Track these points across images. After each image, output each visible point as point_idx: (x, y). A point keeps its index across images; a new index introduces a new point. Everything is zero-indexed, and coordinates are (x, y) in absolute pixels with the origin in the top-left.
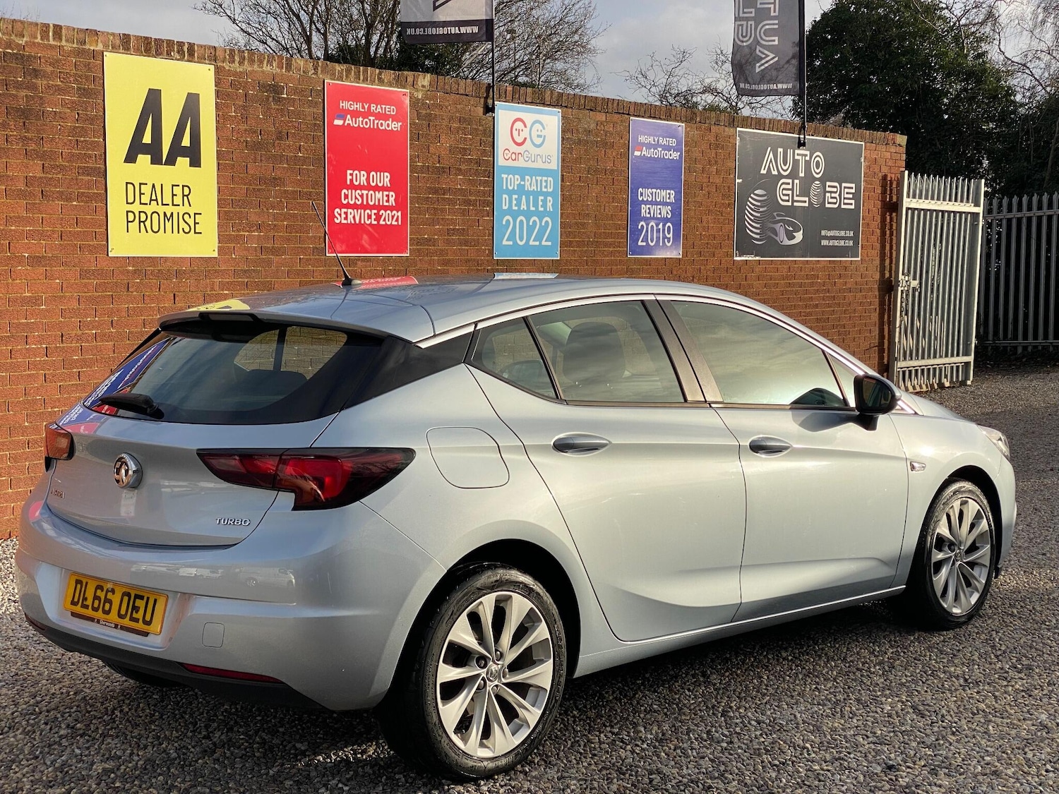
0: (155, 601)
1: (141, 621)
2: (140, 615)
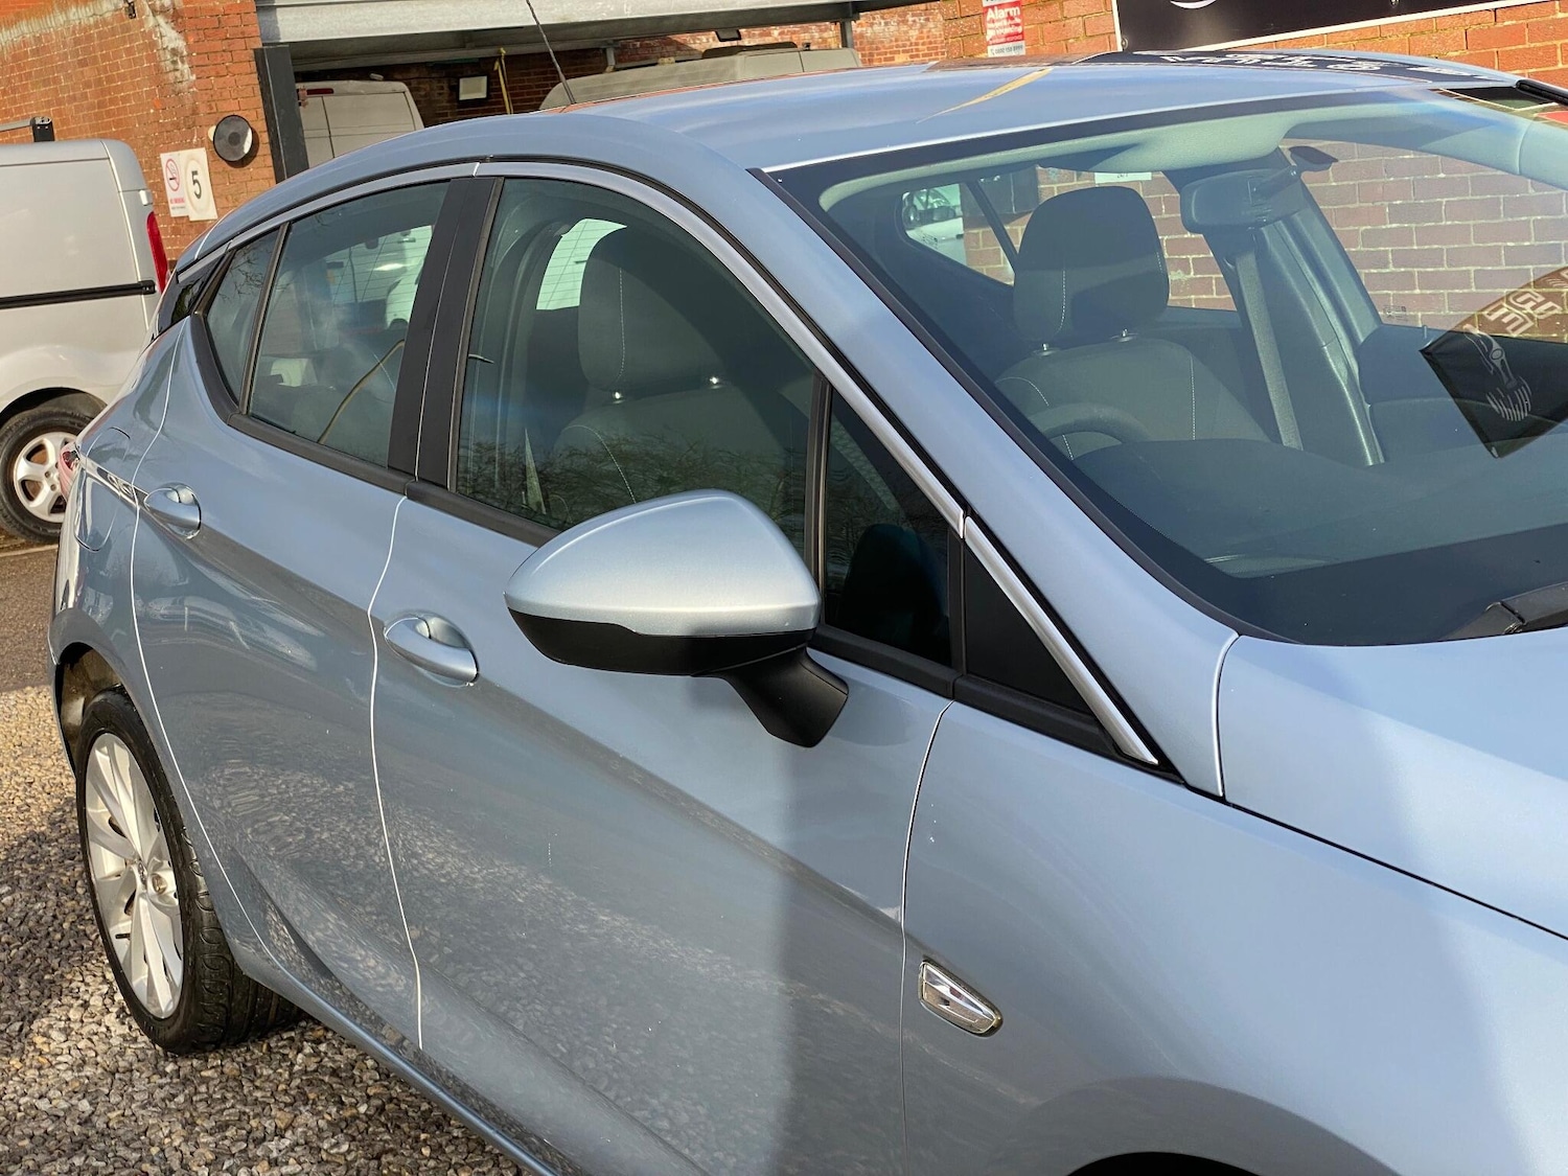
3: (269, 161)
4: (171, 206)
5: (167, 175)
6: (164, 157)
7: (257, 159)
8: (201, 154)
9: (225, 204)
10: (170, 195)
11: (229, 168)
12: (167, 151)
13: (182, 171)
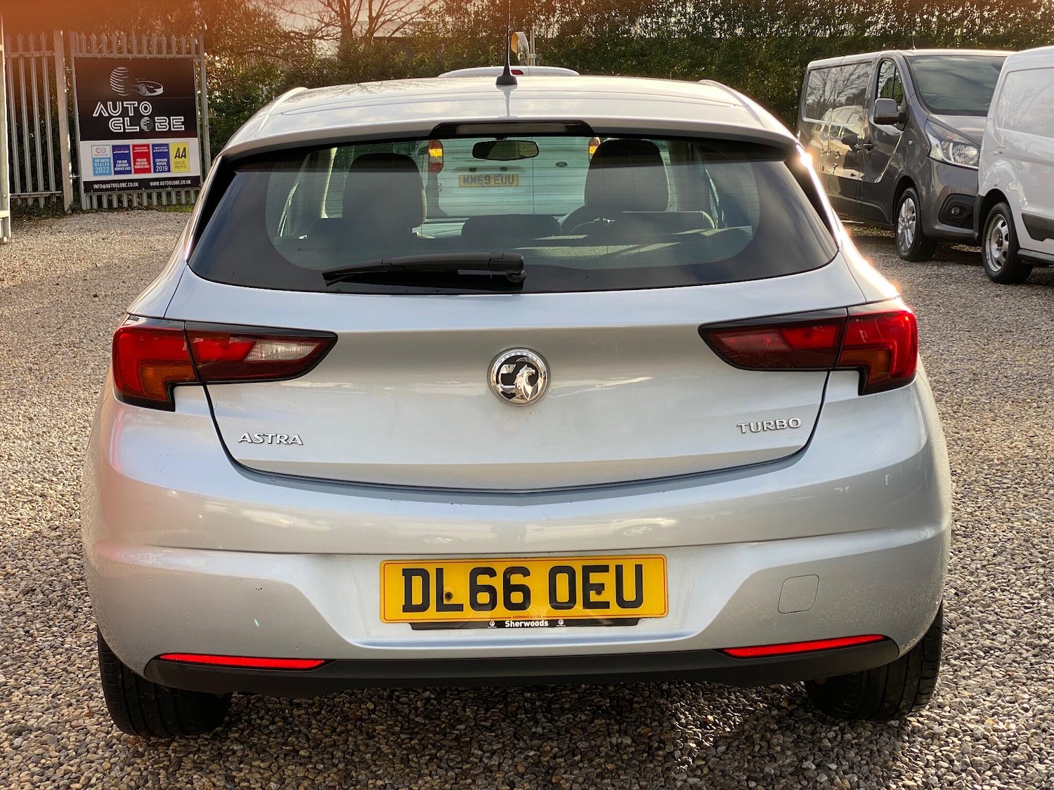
0: (639, 569)
1: (613, 603)
2: (609, 595)
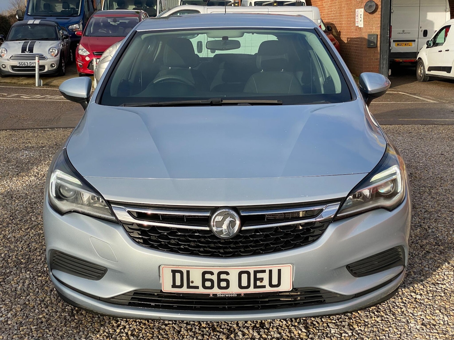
3: (380, 13)
4: (356, 23)
5: (356, 15)
6: (357, 10)
7: (377, 12)
8: (363, 10)
9: (366, 23)
10: (356, 20)
11: (369, 14)
12: (357, 9)
13: (359, 14)
